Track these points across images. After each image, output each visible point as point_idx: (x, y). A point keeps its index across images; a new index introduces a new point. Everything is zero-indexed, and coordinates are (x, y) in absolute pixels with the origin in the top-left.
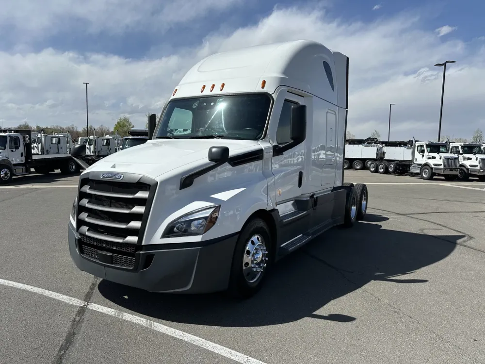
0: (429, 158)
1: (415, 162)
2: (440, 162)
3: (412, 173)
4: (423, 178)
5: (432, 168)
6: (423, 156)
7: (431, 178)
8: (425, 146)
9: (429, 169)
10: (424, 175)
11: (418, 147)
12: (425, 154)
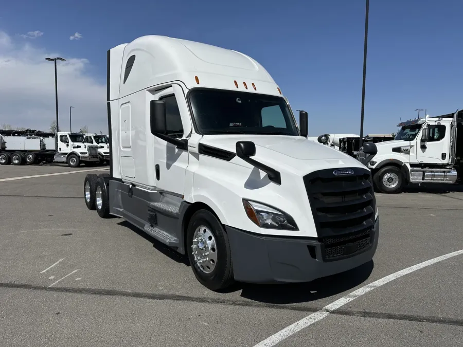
0: (74, 147)
1: (59, 152)
2: (86, 150)
3: (57, 162)
4: (70, 166)
5: (79, 157)
6: (68, 145)
7: (78, 166)
8: (68, 136)
9: (76, 157)
10: (72, 164)
11: (60, 136)
12: (69, 144)
